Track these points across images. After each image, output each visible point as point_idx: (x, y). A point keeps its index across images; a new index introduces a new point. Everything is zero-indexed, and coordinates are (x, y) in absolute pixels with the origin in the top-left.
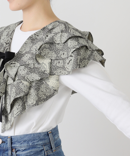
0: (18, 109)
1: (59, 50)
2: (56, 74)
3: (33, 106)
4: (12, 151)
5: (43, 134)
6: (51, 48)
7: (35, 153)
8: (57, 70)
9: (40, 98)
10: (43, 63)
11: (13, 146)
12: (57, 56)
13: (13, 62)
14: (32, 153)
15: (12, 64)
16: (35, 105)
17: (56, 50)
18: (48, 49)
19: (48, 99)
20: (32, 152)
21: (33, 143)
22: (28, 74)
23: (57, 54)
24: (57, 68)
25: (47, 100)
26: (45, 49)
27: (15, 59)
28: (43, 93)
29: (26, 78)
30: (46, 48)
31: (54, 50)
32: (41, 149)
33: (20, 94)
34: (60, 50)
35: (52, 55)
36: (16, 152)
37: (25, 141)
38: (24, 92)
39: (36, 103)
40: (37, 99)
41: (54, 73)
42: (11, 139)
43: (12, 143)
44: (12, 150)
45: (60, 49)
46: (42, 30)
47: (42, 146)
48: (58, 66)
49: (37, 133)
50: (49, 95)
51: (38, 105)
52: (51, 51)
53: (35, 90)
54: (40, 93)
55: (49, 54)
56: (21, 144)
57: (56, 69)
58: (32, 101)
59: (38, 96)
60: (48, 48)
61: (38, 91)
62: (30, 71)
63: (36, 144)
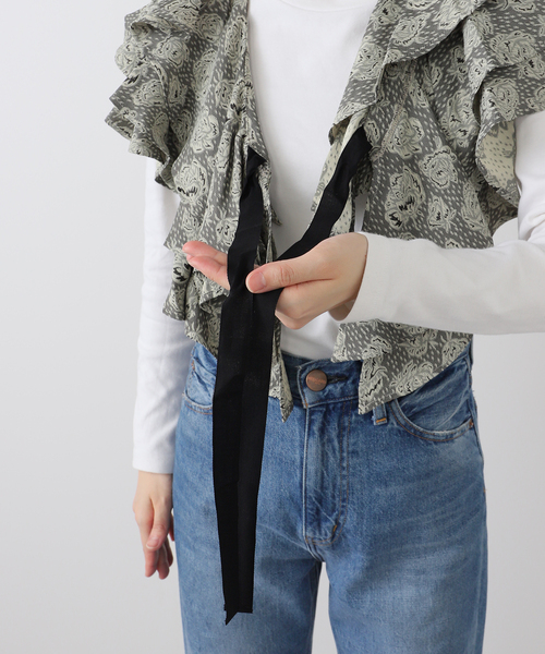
0: (372, 376)
1: (531, 15)
6: (503, 23)
8: (536, 93)
17: (523, 21)
18: (499, 35)
23: (533, 33)
24: (533, 85)
26: (492, 40)
30: (492, 36)
31: (517, 24)
34: (535, 14)
35: (522, 43)
41: (530, 106)
45: (532, 11)
48: (534, 79)
52: (509, 32)
55: (511, 45)
57: (532, 92)
60: (495, 31)
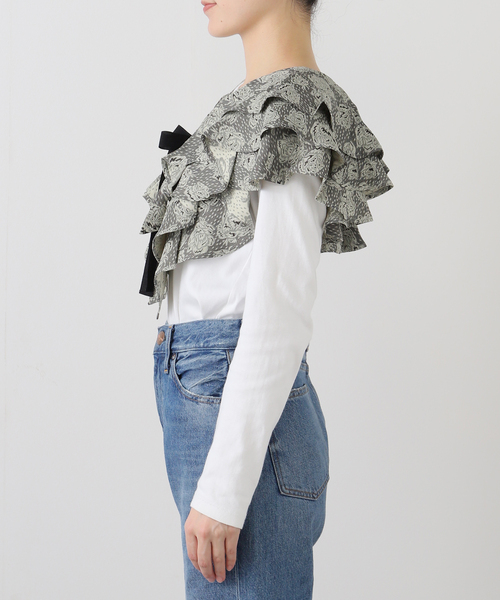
2: (242, 187)
3: (200, 257)
4: (170, 358)
5: (228, 324)
6: (239, 125)
7: (207, 366)
8: (244, 179)
9: (221, 240)
10: (221, 159)
11: (174, 346)
12: (246, 145)
13: (178, 157)
14: (201, 365)
15: (173, 160)
16: (205, 255)
17: (247, 131)
18: (233, 128)
19: (242, 245)
20: (200, 362)
21: (207, 342)
22: (190, 185)
23: (246, 140)
24: (244, 173)
25: (240, 247)
27: (183, 150)
28: (228, 229)
29: (186, 192)
30: (229, 124)
31: (244, 130)
32: (219, 357)
33: (168, 226)
34: (253, 131)
35: (236, 142)
36: (177, 361)
37: (194, 337)
38: (179, 224)
39: (208, 253)
40: (211, 242)
42: (173, 332)
43: (172, 341)
44: (171, 355)
46: (248, 85)
47: (225, 351)
48: (246, 170)
49: (217, 320)
50: (242, 235)
51: (211, 256)
53: (209, 223)
54: (222, 229)
55: (231, 138)
56: (186, 343)
57: (243, 176)
58: (200, 246)
59: (214, 236)
60: (234, 124)
61: (217, 224)
62: (195, 178)
63: (211, 344)
